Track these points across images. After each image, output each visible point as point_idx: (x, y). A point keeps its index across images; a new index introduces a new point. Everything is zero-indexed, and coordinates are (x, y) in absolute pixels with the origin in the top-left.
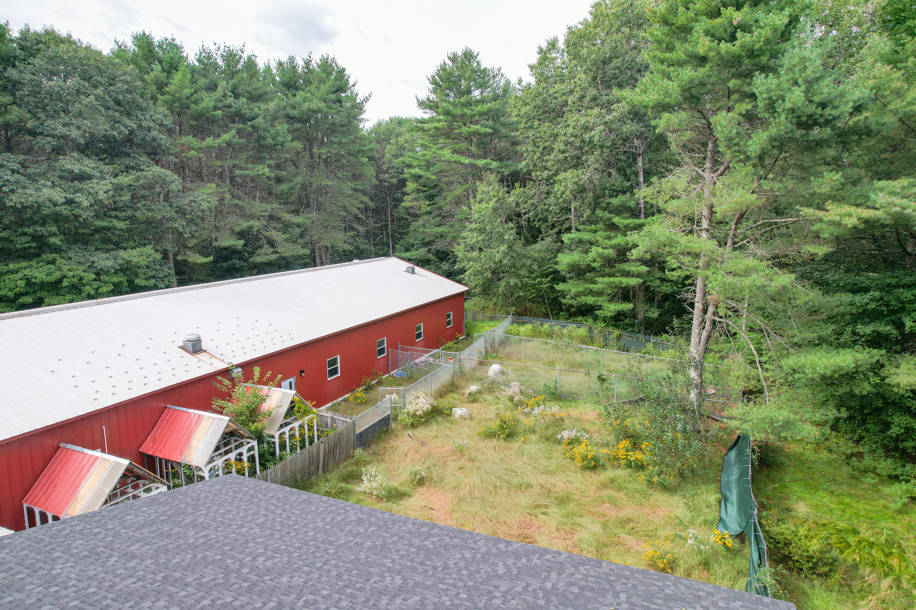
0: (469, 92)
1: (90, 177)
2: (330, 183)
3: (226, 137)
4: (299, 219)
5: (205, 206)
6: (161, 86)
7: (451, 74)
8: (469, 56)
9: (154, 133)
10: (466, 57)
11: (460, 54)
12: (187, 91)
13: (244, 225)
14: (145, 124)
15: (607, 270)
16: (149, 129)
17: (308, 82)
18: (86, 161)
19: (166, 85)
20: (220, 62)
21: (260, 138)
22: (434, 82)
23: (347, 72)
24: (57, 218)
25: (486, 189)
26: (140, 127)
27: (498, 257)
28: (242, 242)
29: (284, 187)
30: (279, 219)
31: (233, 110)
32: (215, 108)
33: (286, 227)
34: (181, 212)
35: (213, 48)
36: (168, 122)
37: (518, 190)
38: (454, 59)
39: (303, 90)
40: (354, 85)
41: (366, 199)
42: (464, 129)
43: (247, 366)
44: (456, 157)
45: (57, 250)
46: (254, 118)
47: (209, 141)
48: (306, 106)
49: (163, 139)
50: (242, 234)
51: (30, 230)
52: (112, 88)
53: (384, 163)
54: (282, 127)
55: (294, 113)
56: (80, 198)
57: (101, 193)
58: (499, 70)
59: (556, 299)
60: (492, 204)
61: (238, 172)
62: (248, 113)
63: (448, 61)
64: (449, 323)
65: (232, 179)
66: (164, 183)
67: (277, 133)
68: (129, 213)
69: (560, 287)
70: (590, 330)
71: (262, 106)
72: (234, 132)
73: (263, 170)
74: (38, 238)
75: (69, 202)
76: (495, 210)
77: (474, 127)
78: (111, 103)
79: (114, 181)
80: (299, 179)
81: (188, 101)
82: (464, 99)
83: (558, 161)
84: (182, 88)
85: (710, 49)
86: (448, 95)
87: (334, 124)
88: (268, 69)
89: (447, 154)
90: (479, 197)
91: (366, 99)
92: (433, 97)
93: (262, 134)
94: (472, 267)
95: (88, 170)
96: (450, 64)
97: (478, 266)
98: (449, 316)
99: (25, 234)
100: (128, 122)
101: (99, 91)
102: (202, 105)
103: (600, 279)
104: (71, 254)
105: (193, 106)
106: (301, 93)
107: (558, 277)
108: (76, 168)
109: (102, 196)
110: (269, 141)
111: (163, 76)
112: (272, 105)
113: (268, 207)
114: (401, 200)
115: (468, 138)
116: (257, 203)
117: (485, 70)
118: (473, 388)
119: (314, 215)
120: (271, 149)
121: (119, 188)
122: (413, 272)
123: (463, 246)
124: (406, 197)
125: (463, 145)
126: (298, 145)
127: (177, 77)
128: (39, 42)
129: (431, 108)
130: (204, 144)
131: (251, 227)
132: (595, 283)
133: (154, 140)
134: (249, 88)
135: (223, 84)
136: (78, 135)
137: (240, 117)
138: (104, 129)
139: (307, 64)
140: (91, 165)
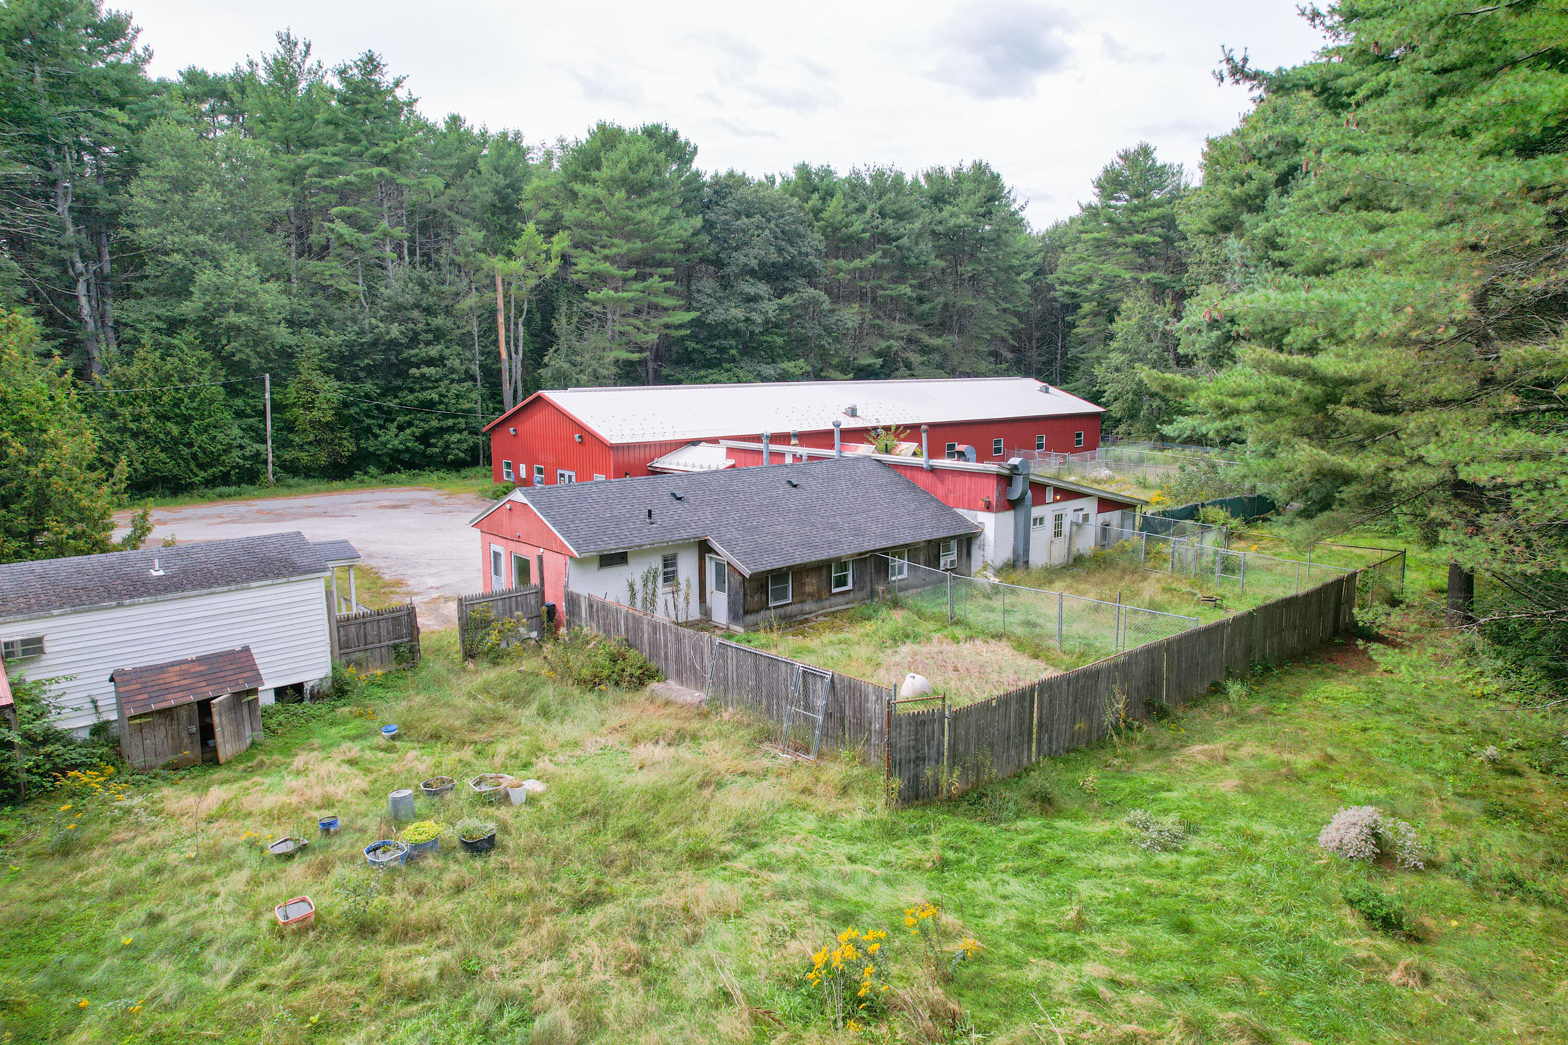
0: (1139, 195)
1: (762, 298)
3: (872, 258)
4: (938, 342)
5: (850, 324)
6: (817, 212)
7: (1119, 174)
8: (1145, 152)
9: (811, 258)
10: (1139, 154)
11: (1133, 150)
12: (839, 217)
13: (884, 344)
14: (803, 250)
16: (807, 255)
17: (955, 194)
18: (760, 286)
19: (821, 211)
20: (868, 182)
21: (904, 257)
22: (1100, 186)
23: (1003, 179)
24: (737, 333)
26: (800, 253)
28: (880, 361)
29: (926, 307)
30: (917, 341)
31: (879, 230)
32: (864, 231)
33: (926, 350)
34: (828, 330)
35: (863, 169)
36: (822, 247)
38: (1125, 157)
39: (949, 203)
40: (1009, 192)
41: (1015, 320)
45: (733, 360)
46: (899, 238)
47: (857, 263)
48: (953, 222)
49: (818, 263)
50: (879, 355)
51: (717, 343)
52: (781, 221)
54: (926, 246)
55: (940, 229)
56: (754, 316)
57: (770, 312)
58: (1179, 166)
61: (881, 292)
62: (893, 233)
63: (1117, 160)
64: (1078, 442)
65: (874, 300)
66: (816, 302)
67: (921, 252)
68: (787, 330)
71: (908, 226)
72: (880, 253)
73: (905, 289)
74: (722, 350)
75: (747, 319)
77: (1140, 237)
78: (780, 235)
79: (779, 301)
80: (942, 299)
81: (840, 226)
84: (835, 214)
86: (1116, 199)
87: (982, 238)
88: (916, 181)
91: (1024, 206)
92: (1097, 201)
93: (906, 253)
94: (1112, 389)
95: (761, 293)
96: (1120, 163)
98: (1079, 435)
100: (791, 250)
101: (772, 225)
102: (852, 229)
105: (844, 230)
106: (948, 208)
108: (752, 291)
109: (771, 314)
110: (913, 260)
111: (819, 203)
112: (917, 225)
113: (908, 328)
114: (1073, 325)
116: (897, 324)
117: (1162, 167)
119: (954, 338)
120: (913, 268)
121: (782, 308)
122: (1047, 391)
123: (1104, 367)
124: (1079, 322)
125: (1129, 257)
126: (941, 263)
127: (833, 203)
128: (727, 186)
130: (852, 265)
131: (889, 347)
133: (810, 263)
134: (895, 207)
135: (871, 207)
136: (754, 263)
137: (886, 238)
138: (774, 257)
139: (958, 174)
140: (762, 288)
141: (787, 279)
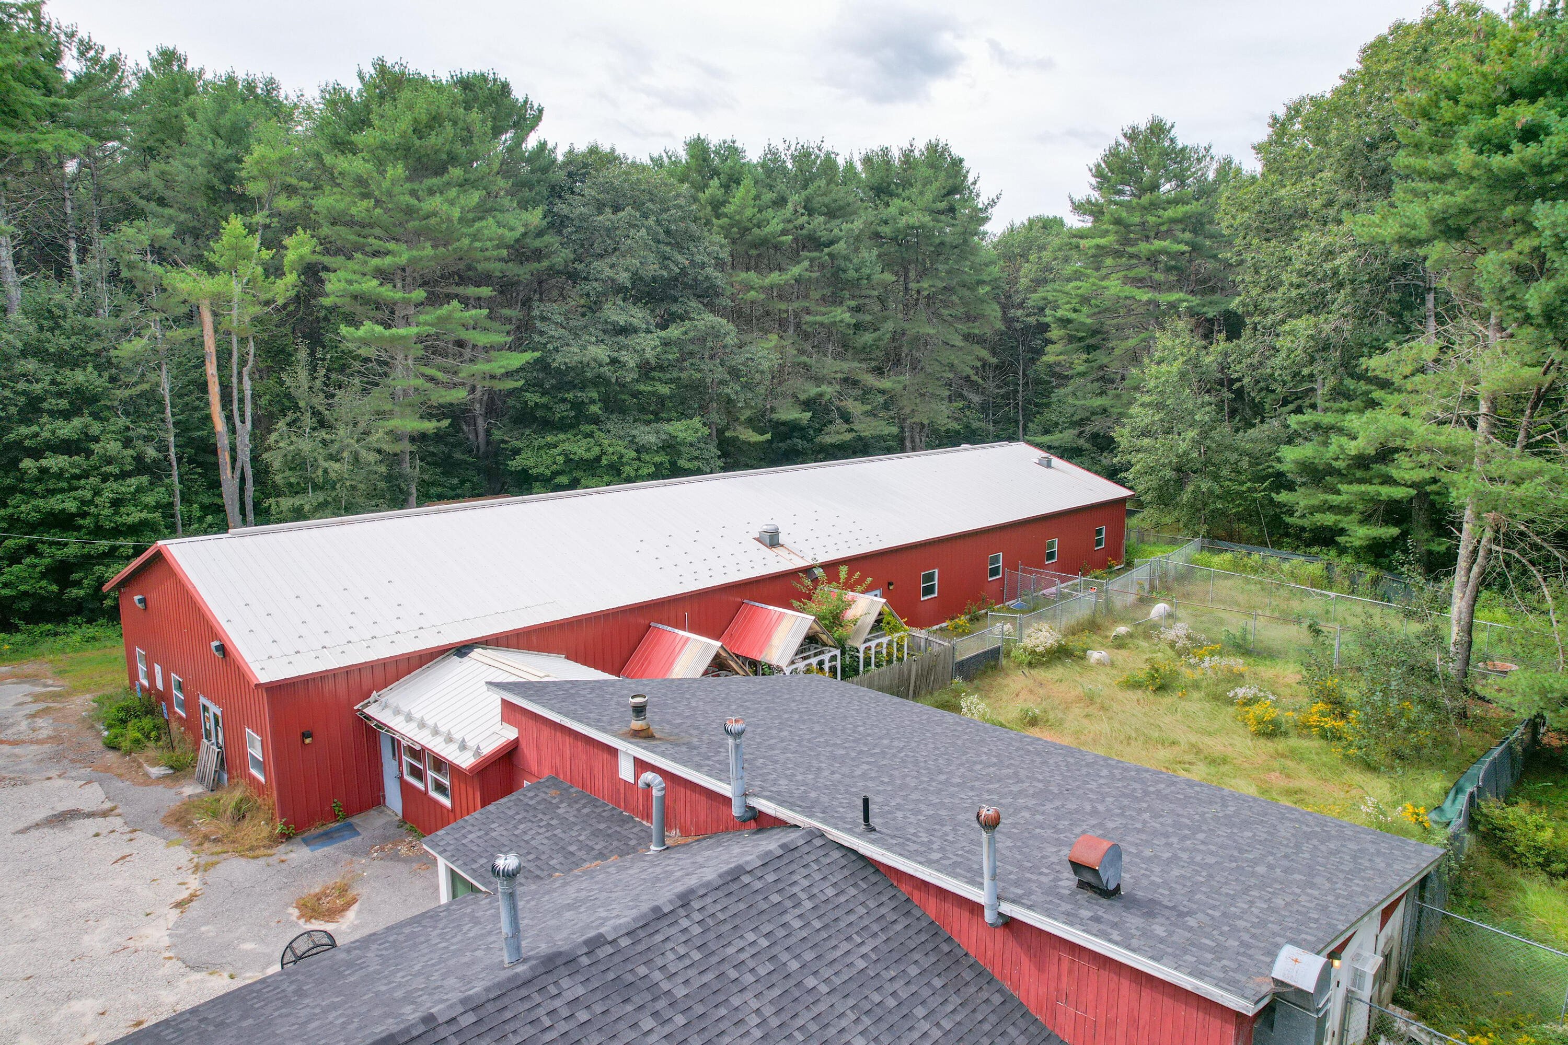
0: (1155, 187)
1: (635, 331)
2: (932, 331)
3: (796, 270)
4: (885, 384)
5: (765, 365)
6: (717, 206)
7: (1125, 160)
8: (1158, 129)
9: (709, 271)
10: (1152, 132)
11: (1142, 127)
12: (749, 212)
13: (813, 391)
14: (698, 258)
15: (1359, 474)
16: (703, 266)
17: (907, 184)
18: (634, 311)
19: (724, 203)
20: (789, 166)
21: (839, 269)
22: (1098, 173)
23: (966, 164)
24: (599, 381)
25: (1169, 344)
26: (692, 263)
27: (1183, 446)
28: (809, 414)
29: (868, 337)
30: (855, 383)
31: (804, 232)
32: (784, 232)
33: (866, 394)
34: (734, 373)
35: (781, 147)
36: (725, 255)
37: (1221, 345)
38: (1132, 135)
39: (898, 196)
40: (974, 183)
41: (984, 354)
42: (1144, 247)
43: (831, 567)
44: (1129, 290)
45: (596, 420)
46: (831, 243)
47: (775, 277)
48: (903, 221)
49: (719, 278)
50: (807, 405)
51: (569, 396)
52: (664, 216)
53: (1017, 292)
54: (869, 254)
55: (886, 230)
56: (624, 356)
57: (648, 350)
58: (1207, 149)
59: (1277, 518)
60: (1176, 367)
61: (808, 318)
62: (824, 235)
63: (1122, 140)
64: (1099, 543)
65: (798, 325)
66: (717, 335)
67: (863, 262)
68: (675, 374)
69: (1283, 497)
70: (1329, 567)
71: (844, 226)
72: (806, 264)
73: (842, 315)
74: (578, 406)
75: (614, 361)
76: (1183, 375)
77: (1158, 244)
78: (662, 236)
79: (663, 334)
80: (889, 326)
81: (750, 225)
82: (1146, 198)
83: (1290, 300)
84: (743, 207)
85: (1476, 165)
86: (1121, 192)
87: (942, 243)
88: (850, 166)
89: (1114, 287)
90: (1157, 355)
91: (993, 203)
92: (1095, 196)
93: (842, 264)
94: (1140, 461)
95: (636, 322)
96: (1127, 144)
97: (1150, 460)
98: (1099, 532)
99: (564, 400)
100: (680, 258)
101: (651, 222)
102: (767, 230)
103: (1343, 487)
104: (610, 426)
105: (756, 230)
106: (897, 202)
107: (1281, 482)
108: (622, 320)
109: (648, 353)
110: (851, 274)
111: (720, 193)
112: (858, 225)
113: (845, 366)
114: (1041, 352)
115: (1152, 259)
116: (829, 360)
117: (1183, 149)
118: (1122, 629)
119: (906, 378)
120: (854, 284)
121: (666, 343)
122: (1049, 465)
123: (1128, 428)
124: (1049, 348)
125: (1142, 271)
126: (889, 277)
127: (739, 193)
128: (585, 165)
129: (1092, 213)
130: (767, 281)
131: (821, 395)
132: (1338, 493)
133: (707, 278)
134: (826, 200)
135: (795, 199)
136: (623, 278)
137: (814, 242)
138: (653, 268)
139: (907, 156)
140: (637, 315)
141: (675, 300)
